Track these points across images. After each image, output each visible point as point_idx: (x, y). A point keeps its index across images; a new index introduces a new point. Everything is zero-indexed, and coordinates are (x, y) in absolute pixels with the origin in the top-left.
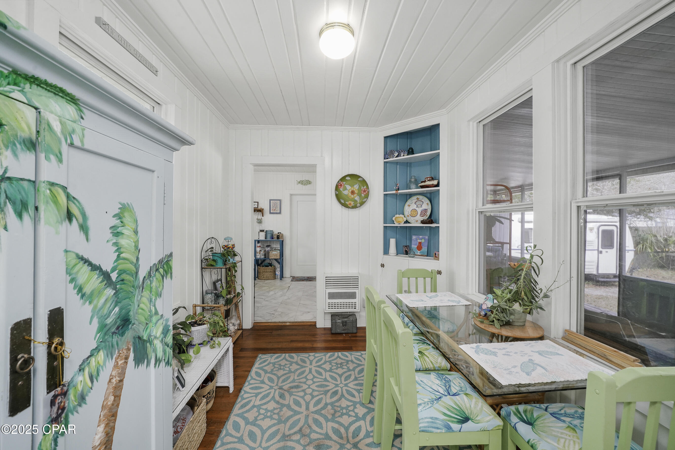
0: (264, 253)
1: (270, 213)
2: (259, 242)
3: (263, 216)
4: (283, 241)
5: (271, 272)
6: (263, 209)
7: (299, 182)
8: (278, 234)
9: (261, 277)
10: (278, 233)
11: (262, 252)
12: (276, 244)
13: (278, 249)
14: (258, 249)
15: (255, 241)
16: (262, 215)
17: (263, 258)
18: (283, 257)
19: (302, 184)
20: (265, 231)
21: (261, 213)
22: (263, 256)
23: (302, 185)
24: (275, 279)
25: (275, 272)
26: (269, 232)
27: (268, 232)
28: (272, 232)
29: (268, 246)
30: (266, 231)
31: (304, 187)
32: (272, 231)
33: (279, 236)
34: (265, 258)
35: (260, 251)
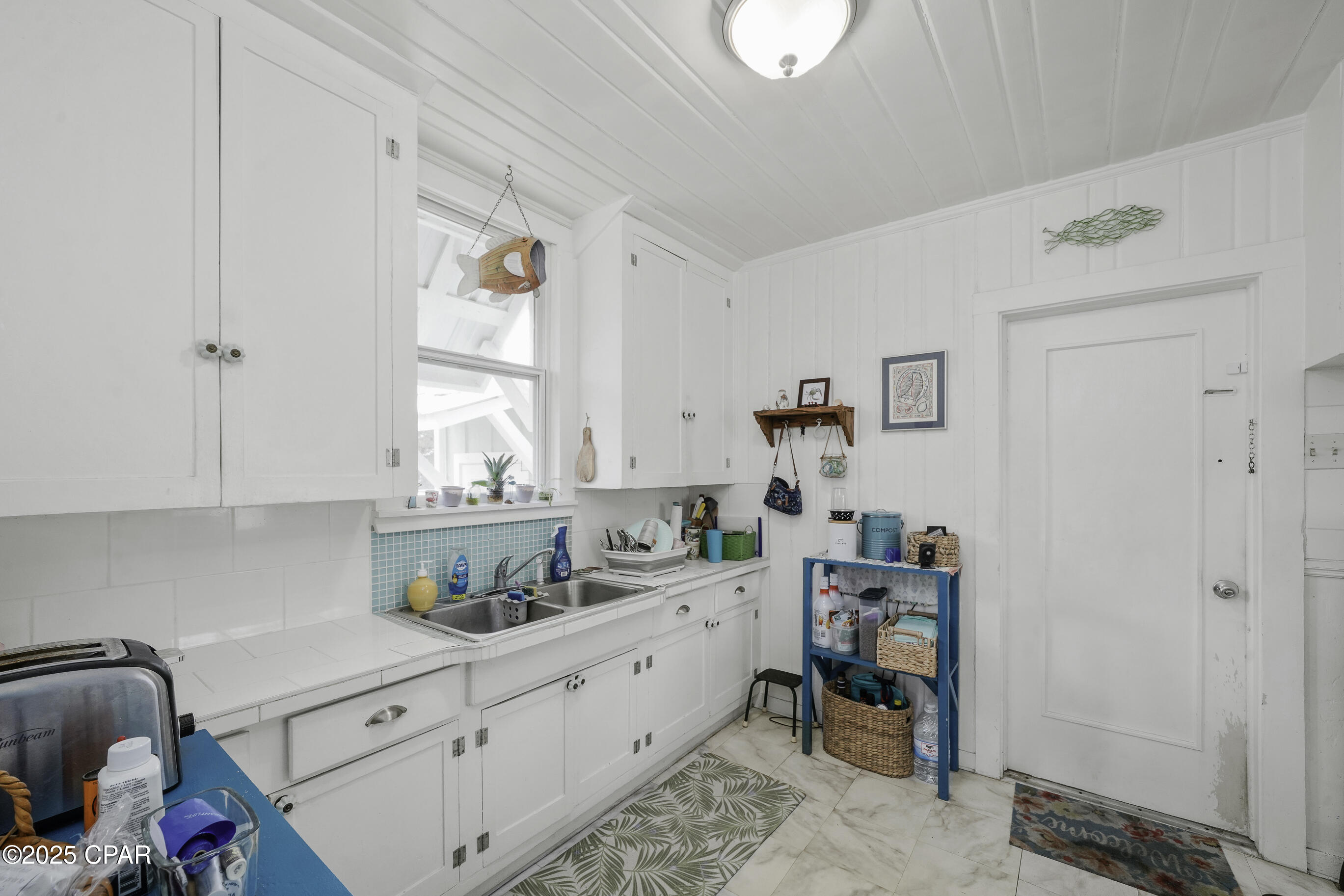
0: (849, 629)
1: (887, 426)
2: (830, 568)
3: (850, 443)
4: (954, 580)
5: (883, 734)
6: (851, 410)
7: (1064, 236)
8: (930, 539)
9: (837, 744)
10: (931, 529)
11: (842, 623)
12: (915, 584)
13: (929, 610)
14: (823, 605)
15: (809, 564)
16: (843, 438)
17: (841, 654)
18: (954, 657)
19: (1086, 240)
20: (857, 517)
21: (840, 428)
22: (843, 641)
23: (1082, 249)
24: (911, 774)
25: (910, 735)
26: (881, 524)
27: (873, 524)
28: (895, 522)
29: (873, 595)
30: (865, 516)
31: (1098, 255)
32: (897, 516)
33: (932, 548)
34: (856, 652)
35: (832, 614)
